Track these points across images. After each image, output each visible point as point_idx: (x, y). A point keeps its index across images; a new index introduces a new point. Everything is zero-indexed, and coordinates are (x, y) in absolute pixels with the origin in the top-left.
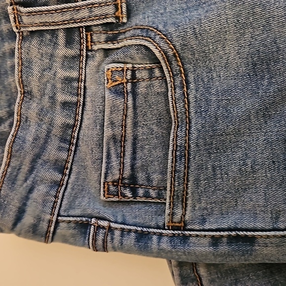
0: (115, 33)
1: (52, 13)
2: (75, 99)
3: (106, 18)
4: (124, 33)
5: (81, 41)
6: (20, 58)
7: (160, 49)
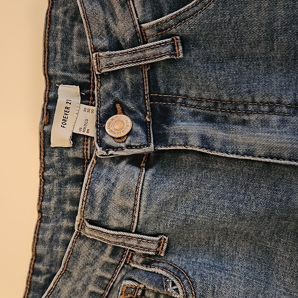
0: (151, 260)
1: (109, 236)
2: (102, 292)
3: (149, 251)
4: (159, 262)
5: (123, 256)
6: (72, 249)
7: (184, 291)
